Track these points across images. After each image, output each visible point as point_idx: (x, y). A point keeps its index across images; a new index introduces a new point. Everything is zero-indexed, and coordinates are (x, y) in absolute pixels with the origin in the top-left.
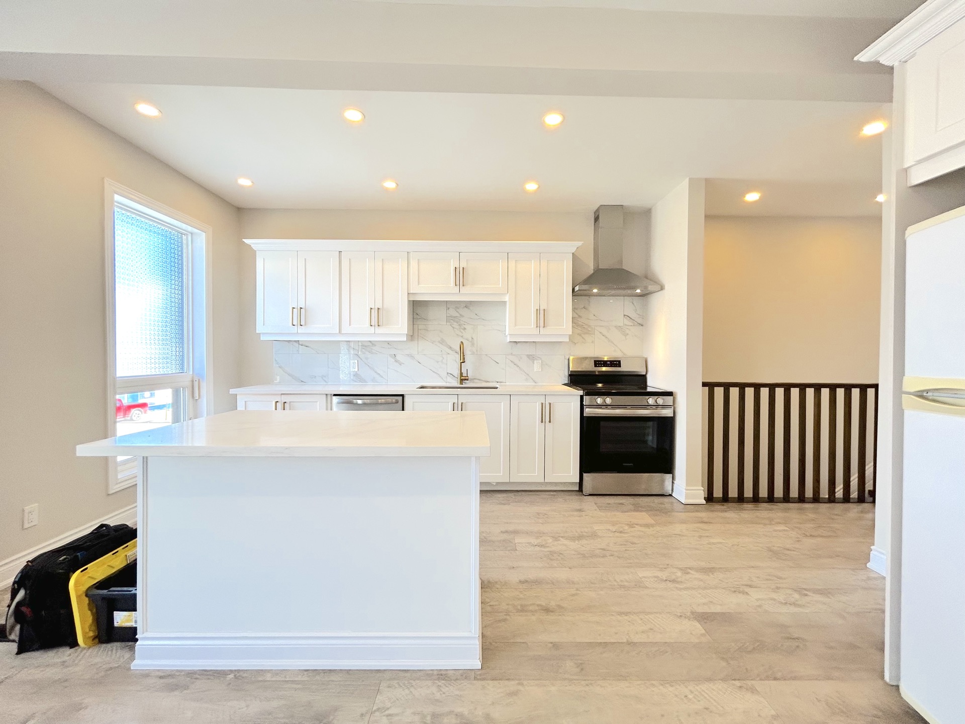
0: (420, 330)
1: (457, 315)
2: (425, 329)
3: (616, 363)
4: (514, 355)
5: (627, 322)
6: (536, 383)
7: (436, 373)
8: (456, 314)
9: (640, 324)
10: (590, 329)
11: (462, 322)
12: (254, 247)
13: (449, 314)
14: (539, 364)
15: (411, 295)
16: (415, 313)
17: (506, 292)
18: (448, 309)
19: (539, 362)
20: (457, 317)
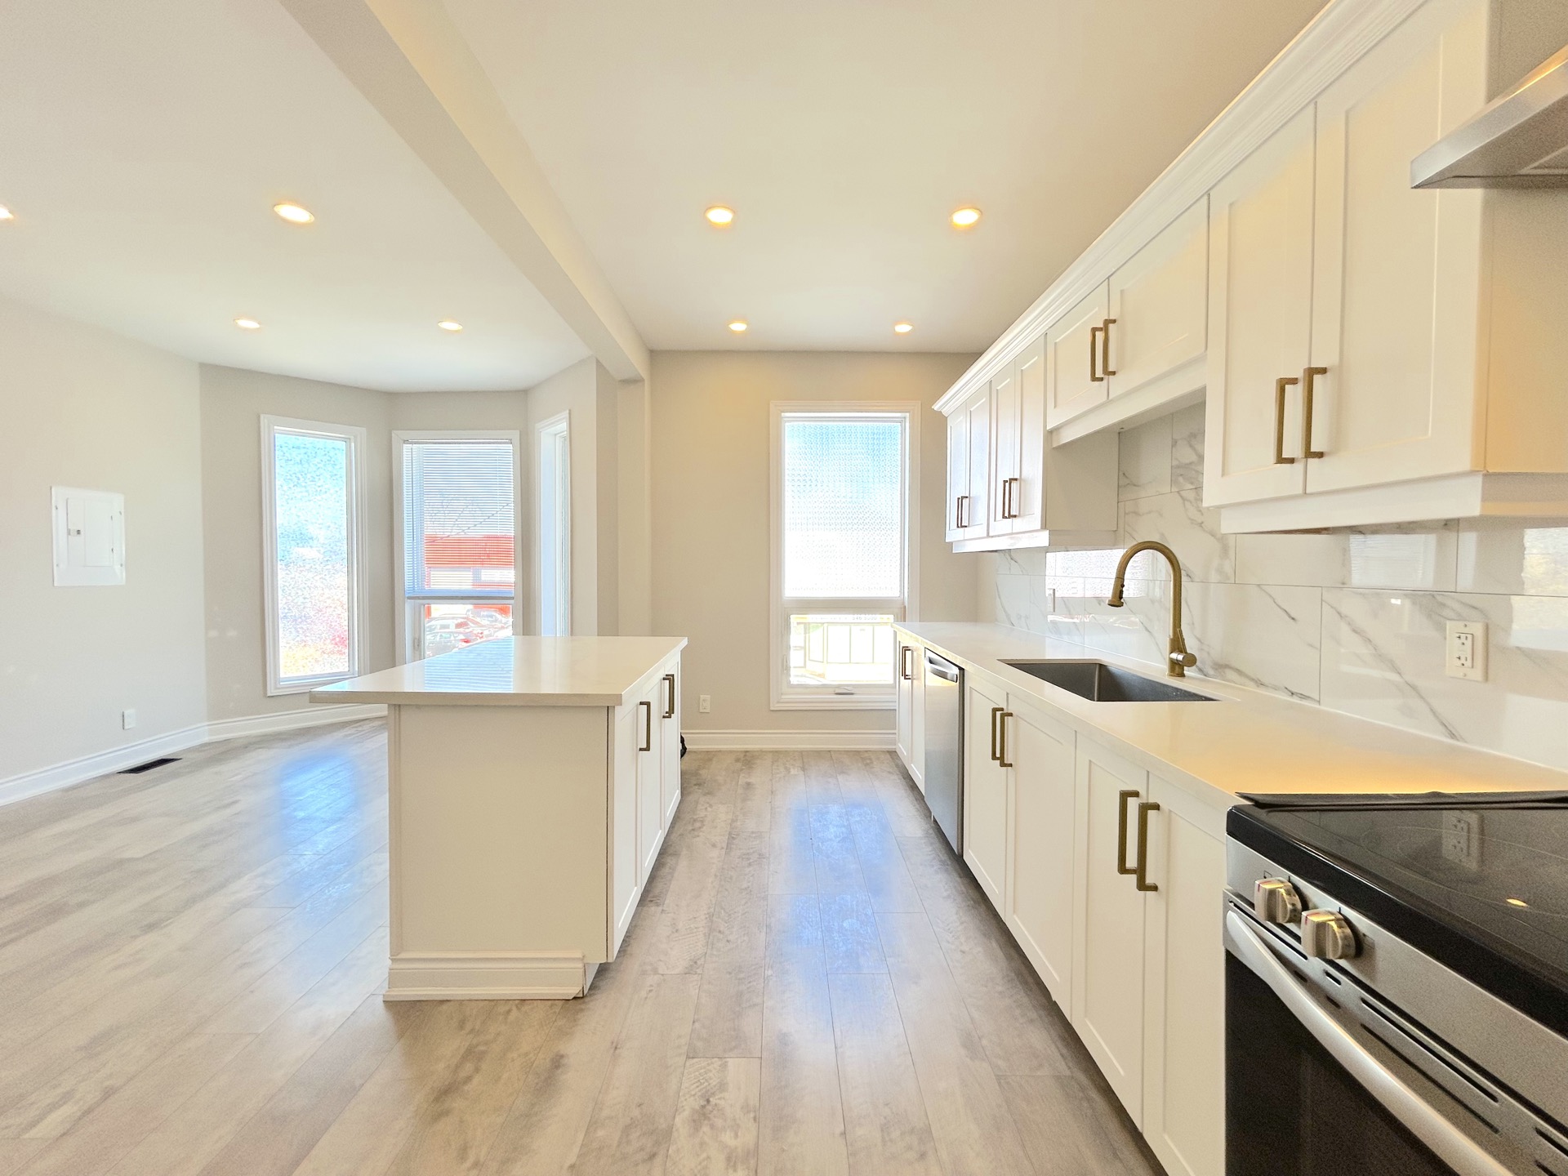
0: (1128, 514)
2: (1136, 514)
6: (1453, 737)
7: (1150, 632)
8: (1189, 456)
12: (945, 412)
13: (1177, 459)
14: (1469, 643)
15: (1054, 434)
16: (1121, 473)
17: (1204, 349)
18: (1174, 443)
19: (1466, 630)
20: (1191, 463)
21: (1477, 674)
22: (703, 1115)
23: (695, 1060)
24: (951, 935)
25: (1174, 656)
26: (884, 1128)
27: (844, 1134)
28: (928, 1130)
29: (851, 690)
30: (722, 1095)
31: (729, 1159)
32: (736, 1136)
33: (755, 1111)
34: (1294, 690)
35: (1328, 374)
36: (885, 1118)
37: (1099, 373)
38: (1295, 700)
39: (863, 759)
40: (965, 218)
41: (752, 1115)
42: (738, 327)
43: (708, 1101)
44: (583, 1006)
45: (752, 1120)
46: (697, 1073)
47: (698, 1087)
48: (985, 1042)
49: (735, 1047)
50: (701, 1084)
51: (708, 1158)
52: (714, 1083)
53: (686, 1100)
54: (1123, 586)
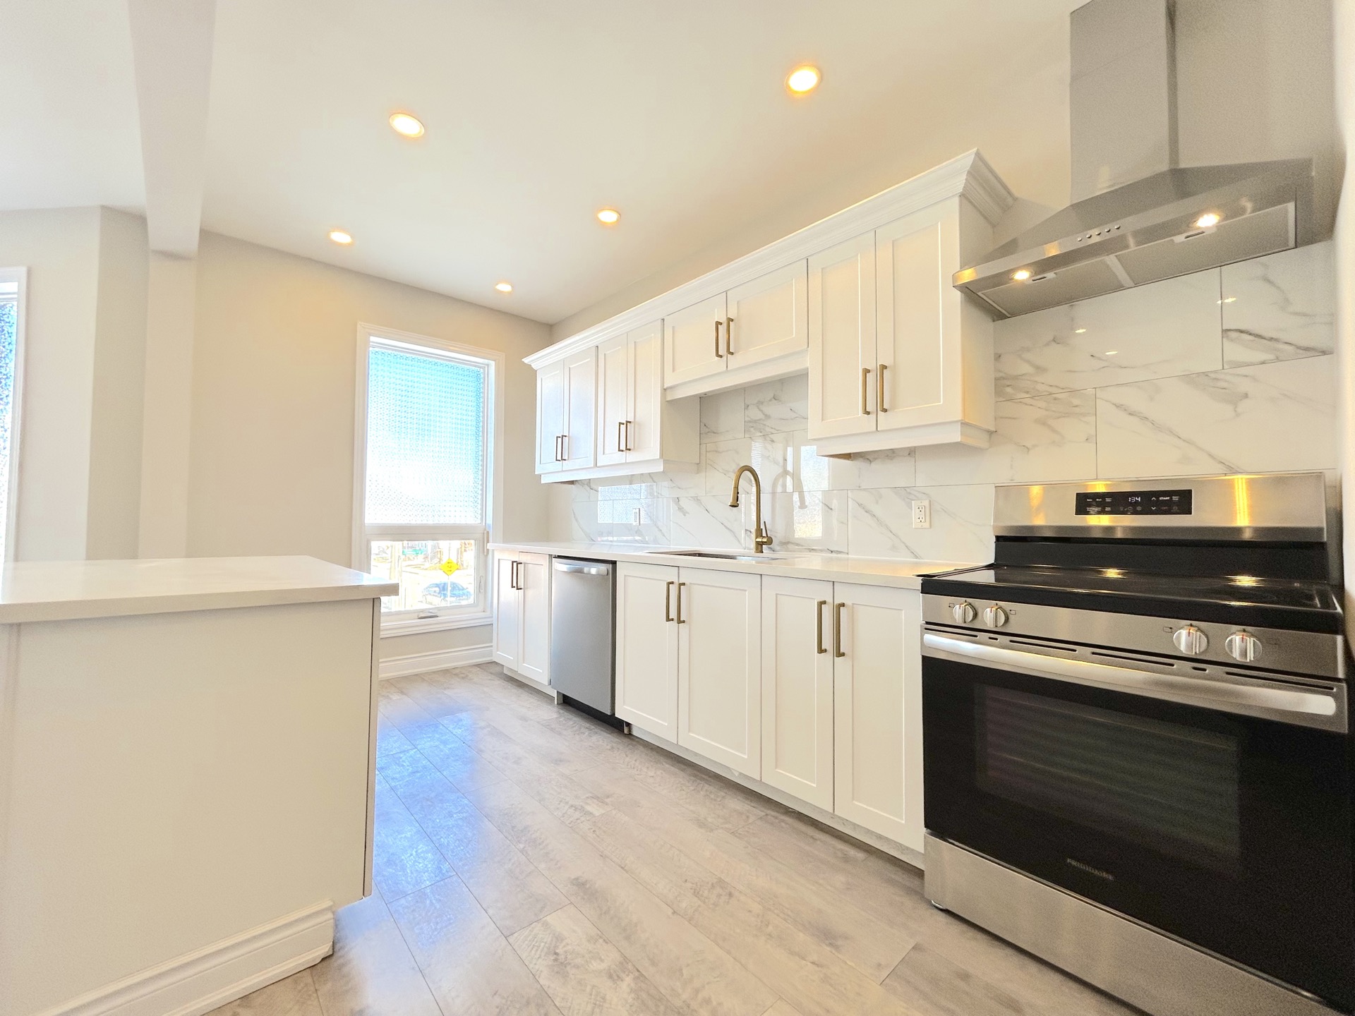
0: (709, 452)
1: (761, 416)
2: (716, 451)
3: (1180, 501)
4: (864, 490)
5: (1238, 351)
6: (917, 557)
7: (728, 529)
8: (758, 415)
9: (1307, 349)
10: (1076, 402)
11: (768, 429)
12: (534, 366)
13: (748, 416)
14: (923, 510)
15: (668, 391)
16: (703, 425)
17: (806, 346)
18: (747, 407)
19: (922, 504)
20: (760, 420)
21: (927, 525)
22: (560, 965)
23: (516, 935)
24: (635, 770)
25: (758, 540)
26: (696, 893)
27: (674, 912)
28: (720, 881)
29: (436, 612)
30: (564, 943)
31: (610, 977)
32: (602, 961)
33: (601, 937)
34: (832, 549)
35: (888, 369)
36: (691, 889)
37: (722, 351)
38: (834, 555)
39: (456, 675)
40: (608, 217)
41: (601, 941)
42: (340, 237)
43: (556, 954)
44: (341, 961)
45: (604, 944)
46: (526, 942)
47: (537, 950)
48: (710, 820)
49: (543, 908)
50: (539, 947)
51: (594, 987)
52: (549, 939)
53: (535, 964)
54: (738, 493)
